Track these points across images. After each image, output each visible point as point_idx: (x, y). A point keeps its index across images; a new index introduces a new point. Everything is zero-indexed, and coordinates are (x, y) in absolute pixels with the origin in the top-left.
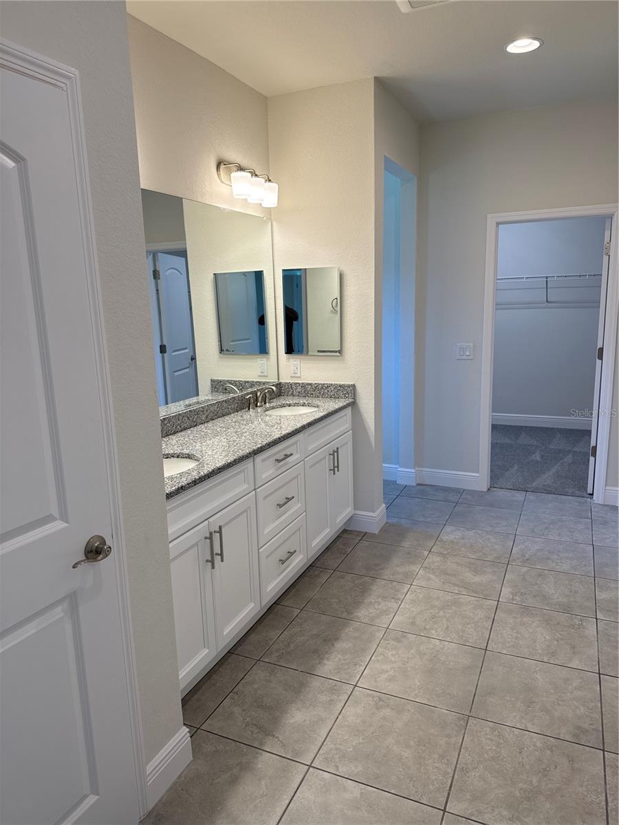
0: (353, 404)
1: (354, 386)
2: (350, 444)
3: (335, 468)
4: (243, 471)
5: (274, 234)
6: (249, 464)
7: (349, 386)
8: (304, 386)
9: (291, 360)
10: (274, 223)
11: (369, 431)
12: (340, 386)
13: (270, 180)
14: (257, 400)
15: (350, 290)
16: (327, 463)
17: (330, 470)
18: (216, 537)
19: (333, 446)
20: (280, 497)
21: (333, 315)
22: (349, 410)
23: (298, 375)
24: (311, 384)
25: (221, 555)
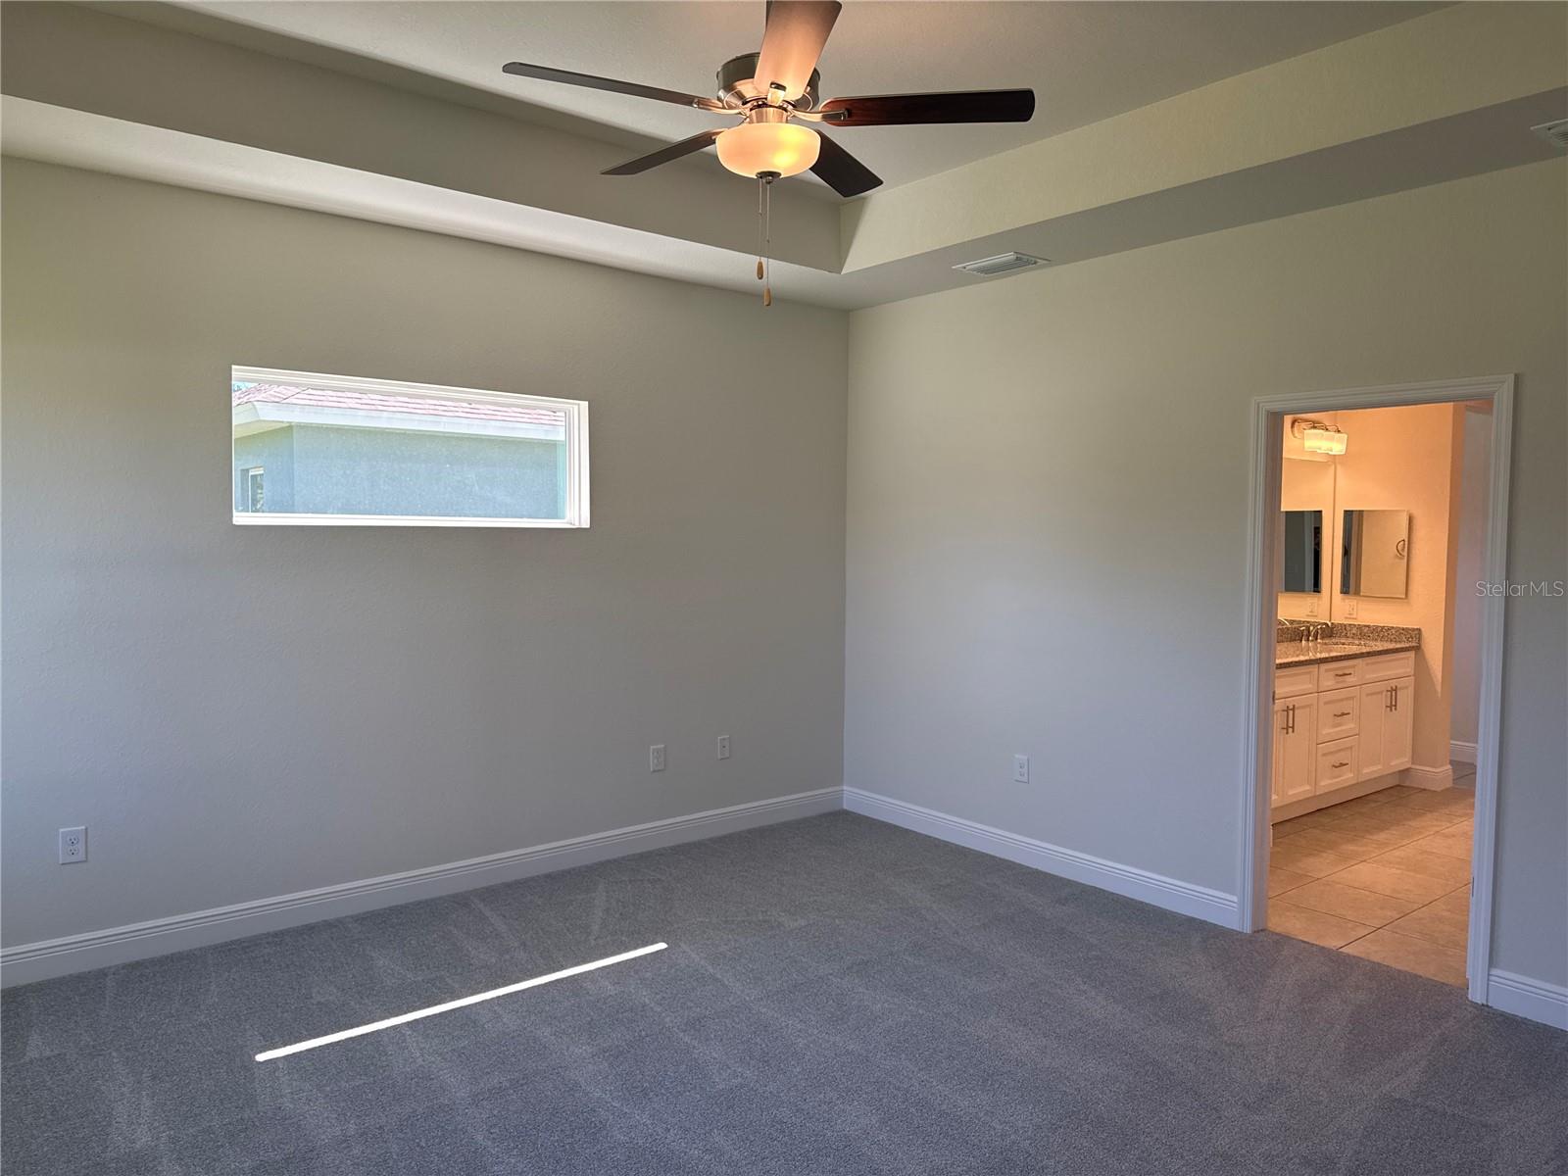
0: (1418, 649)
1: (1419, 630)
2: (1411, 690)
3: (1392, 706)
4: (1309, 673)
5: (1338, 479)
6: (1314, 668)
7: (1414, 630)
8: (1360, 627)
9: (1347, 601)
10: (1339, 467)
11: (1435, 680)
12: (1403, 629)
13: (1339, 431)
14: (1309, 635)
15: (1420, 533)
16: (1385, 700)
17: (1387, 706)
18: (1291, 712)
19: (1393, 683)
20: (1338, 708)
21: (1397, 560)
22: (1412, 654)
23: (1354, 616)
24: (1368, 626)
25: (1293, 727)
